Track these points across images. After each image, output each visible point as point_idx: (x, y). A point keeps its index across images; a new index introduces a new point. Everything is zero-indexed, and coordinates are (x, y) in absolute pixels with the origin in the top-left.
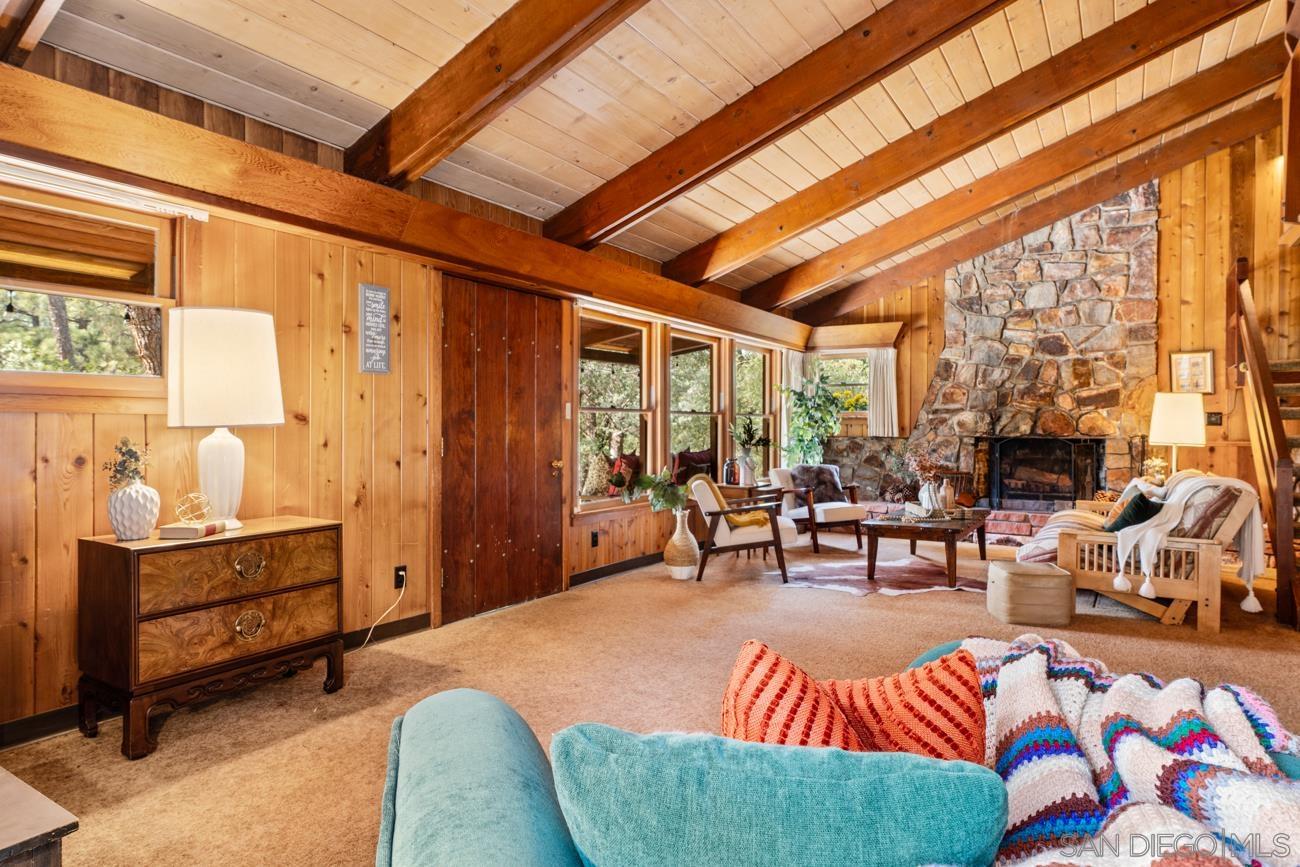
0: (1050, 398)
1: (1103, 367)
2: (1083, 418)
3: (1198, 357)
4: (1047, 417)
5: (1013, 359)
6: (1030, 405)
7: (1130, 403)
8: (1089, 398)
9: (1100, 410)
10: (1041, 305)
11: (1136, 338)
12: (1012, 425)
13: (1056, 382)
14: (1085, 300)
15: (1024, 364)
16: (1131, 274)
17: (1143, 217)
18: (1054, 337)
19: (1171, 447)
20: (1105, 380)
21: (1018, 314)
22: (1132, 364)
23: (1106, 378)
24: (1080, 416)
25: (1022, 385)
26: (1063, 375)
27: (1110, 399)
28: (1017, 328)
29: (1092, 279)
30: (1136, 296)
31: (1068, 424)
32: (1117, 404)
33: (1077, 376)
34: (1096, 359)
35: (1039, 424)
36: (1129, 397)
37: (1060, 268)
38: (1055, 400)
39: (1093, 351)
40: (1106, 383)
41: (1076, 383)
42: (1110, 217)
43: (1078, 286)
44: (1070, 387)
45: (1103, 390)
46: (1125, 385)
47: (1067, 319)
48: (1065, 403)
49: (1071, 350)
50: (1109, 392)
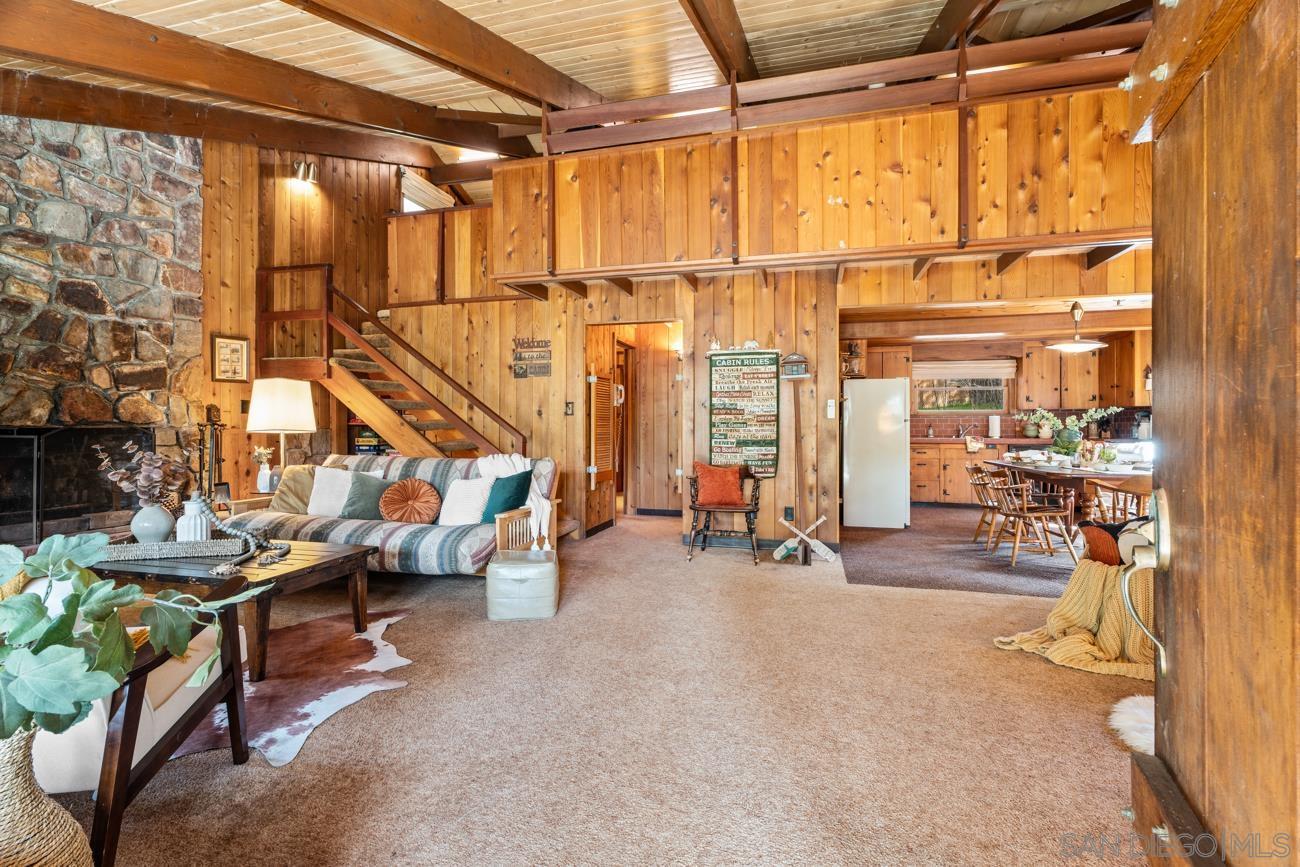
0: (80, 371)
1: (148, 339)
2: (124, 400)
3: (236, 344)
4: (75, 395)
5: (17, 303)
6: (47, 377)
7: (178, 385)
8: (131, 375)
9: (142, 392)
10: (63, 233)
11: (184, 311)
12: (18, 407)
13: (88, 349)
14: (124, 247)
15: (35, 315)
16: (178, 235)
17: (190, 175)
18: (84, 285)
19: (278, 435)
20: (150, 355)
21: (23, 234)
22: (180, 341)
23: (152, 354)
24: (120, 398)
25: (33, 346)
26: (98, 340)
27: (155, 379)
28: (21, 255)
29: (134, 225)
30: (183, 263)
31: (104, 408)
32: (164, 386)
33: (118, 345)
34: (141, 327)
35: (64, 406)
36: (177, 378)
37: (90, 190)
38: (87, 374)
39: (136, 316)
40: (151, 359)
41: (116, 354)
42: (156, 155)
43: (117, 226)
44: (108, 358)
45: (148, 367)
46: (171, 364)
47: (103, 267)
48: (101, 379)
49: (109, 308)
50: (155, 370)
